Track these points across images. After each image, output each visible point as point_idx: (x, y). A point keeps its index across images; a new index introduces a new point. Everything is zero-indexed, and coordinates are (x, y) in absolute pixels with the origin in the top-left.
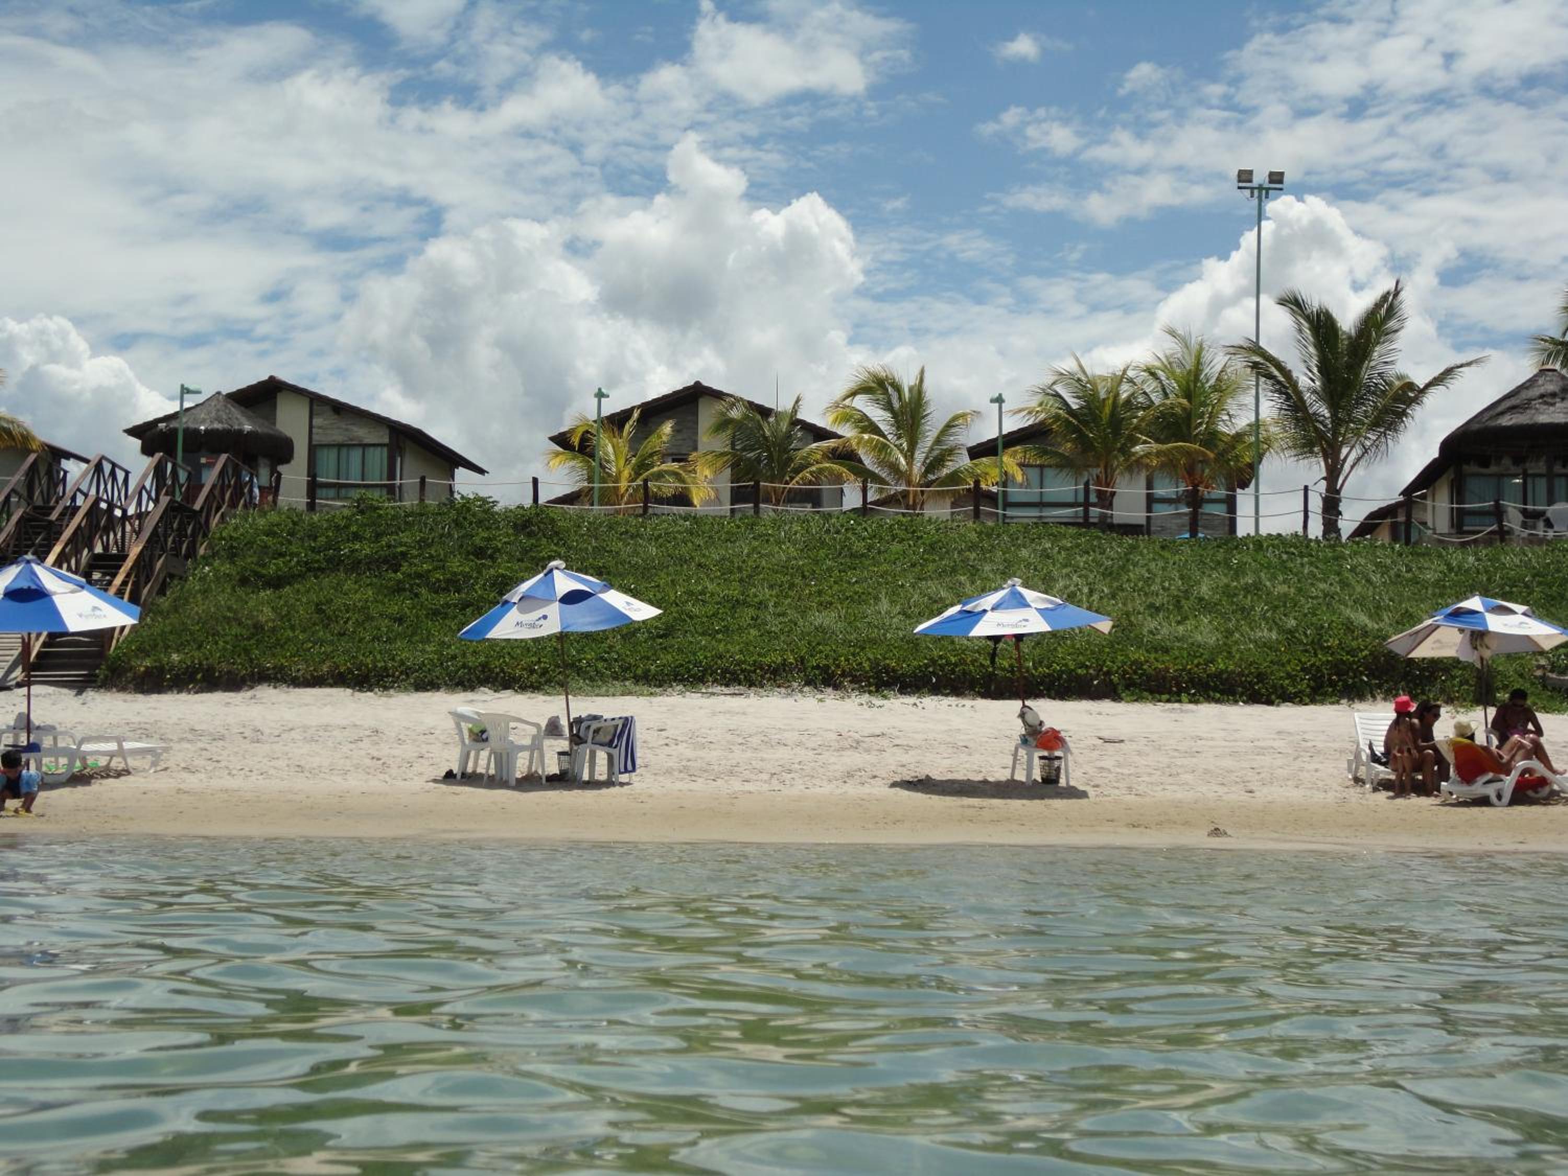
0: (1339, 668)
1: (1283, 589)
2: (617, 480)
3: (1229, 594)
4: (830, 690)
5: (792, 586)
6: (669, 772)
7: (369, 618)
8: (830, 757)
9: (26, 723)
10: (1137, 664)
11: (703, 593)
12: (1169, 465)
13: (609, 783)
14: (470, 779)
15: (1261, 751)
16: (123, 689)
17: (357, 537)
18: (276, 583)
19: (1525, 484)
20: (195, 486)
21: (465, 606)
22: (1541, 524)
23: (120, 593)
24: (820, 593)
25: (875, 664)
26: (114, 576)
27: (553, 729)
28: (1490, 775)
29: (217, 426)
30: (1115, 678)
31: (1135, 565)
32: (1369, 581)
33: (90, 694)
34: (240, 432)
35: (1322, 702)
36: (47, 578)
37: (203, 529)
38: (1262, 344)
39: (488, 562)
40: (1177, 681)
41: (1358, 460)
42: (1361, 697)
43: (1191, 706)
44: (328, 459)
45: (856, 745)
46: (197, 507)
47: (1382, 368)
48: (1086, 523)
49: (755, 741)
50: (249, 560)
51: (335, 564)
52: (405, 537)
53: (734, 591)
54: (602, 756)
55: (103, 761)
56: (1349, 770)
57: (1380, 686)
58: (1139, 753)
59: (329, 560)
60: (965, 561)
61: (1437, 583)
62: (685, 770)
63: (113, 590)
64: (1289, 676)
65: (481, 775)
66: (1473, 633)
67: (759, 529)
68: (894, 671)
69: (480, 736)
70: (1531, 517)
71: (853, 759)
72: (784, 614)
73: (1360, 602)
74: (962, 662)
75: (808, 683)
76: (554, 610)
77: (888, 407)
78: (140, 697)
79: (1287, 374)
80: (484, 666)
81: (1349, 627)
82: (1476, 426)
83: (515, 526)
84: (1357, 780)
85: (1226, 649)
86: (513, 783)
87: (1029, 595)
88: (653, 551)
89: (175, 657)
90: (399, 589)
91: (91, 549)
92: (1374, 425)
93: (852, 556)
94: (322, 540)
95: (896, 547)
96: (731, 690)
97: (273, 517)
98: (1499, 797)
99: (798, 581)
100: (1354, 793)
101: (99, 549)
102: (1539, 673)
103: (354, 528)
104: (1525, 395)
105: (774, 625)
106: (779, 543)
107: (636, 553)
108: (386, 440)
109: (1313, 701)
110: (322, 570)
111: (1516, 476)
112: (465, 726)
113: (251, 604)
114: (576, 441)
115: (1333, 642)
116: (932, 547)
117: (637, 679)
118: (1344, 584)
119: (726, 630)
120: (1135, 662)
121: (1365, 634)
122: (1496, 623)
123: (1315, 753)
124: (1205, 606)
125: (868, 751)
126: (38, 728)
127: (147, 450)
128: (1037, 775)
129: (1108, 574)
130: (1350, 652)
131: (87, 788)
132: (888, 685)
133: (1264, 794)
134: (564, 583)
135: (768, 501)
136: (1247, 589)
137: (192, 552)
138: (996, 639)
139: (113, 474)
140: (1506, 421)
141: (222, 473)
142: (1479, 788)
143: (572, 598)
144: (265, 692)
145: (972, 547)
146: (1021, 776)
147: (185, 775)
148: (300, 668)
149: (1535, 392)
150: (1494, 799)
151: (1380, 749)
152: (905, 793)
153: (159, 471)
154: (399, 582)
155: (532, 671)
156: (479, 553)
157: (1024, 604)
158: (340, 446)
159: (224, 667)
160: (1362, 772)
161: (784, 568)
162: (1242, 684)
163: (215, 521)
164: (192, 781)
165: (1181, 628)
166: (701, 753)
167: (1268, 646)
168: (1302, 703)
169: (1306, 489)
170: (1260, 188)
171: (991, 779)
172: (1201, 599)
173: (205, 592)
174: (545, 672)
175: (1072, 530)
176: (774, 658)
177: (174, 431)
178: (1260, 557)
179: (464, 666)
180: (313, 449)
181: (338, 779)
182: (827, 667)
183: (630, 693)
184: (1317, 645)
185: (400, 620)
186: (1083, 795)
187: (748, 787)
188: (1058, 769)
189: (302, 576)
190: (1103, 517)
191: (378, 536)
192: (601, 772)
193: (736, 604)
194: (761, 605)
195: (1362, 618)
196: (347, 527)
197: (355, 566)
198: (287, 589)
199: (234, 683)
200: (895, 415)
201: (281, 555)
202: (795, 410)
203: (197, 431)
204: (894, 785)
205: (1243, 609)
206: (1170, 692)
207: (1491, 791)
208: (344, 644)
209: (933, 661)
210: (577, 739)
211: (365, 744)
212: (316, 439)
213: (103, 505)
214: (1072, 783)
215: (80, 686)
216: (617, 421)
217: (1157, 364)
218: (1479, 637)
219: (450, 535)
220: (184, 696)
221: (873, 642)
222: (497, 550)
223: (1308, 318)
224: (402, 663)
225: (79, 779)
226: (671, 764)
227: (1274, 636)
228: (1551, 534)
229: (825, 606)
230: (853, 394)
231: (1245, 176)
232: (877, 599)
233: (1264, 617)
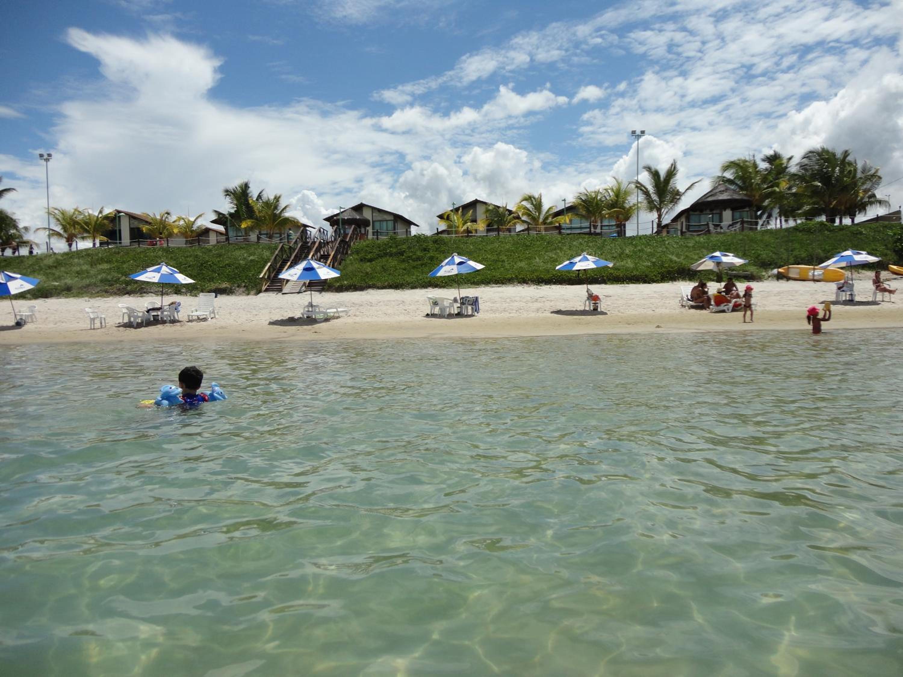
0: (669, 272)
1: (649, 250)
2: (458, 227)
3: (635, 252)
4: (525, 284)
5: (511, 255)
6: (487, 311)
7: (397, 269)
8: (530, 304)
9: (311, 305)
10: (611, 274)
11: (487, 258)
12: (611, 216)
13: (472, 316)
14: (433, 316)
15: (652, 298)
16: (332, 291)
17: (391, 247)
18: (370, 260)
19: (713, 217)
20: (346, 235)
21: (422, 265)
22: (719, 228)
23: (329, 266)
24: (519, 257)
25: (537, 277)
26: (327, 260)
27: (455, 300)
28: (725, 304)
29: (350, 217)
30: (605, 278)
31: (607, 245)
32: (673, 247)
33: (323, 293)
34: (356, 219)
35: (664, 282)
36: (315, 264)
37: (349, 246)
38: (639, 181)
39: (427, 252)
40: (623, 278)
41: (667, 212)
42: (675, 280)
43: (627, 285)
44: (377, 225)
45: (536, 300)
46: (347, 240)
47: (672, 186)
48: (590, 234)
49: (508, 300)
50: (362, 255)
51: (386, 254)
52: (404, 246)
53: (495, 257)
54: (470, 308)
55: (332, 314)
56: (680, 303)
57: (680, 277)
58: (616, 300)
59: (384, 254)
60: (558, 246)
61: (693, 247)
62: (492, 310)
63: (327, 265)
64: (655, 275)
65: (437, 314)
66: (717, 262)
67: (499, 240)
68: (543, 278)
69: (435, 303)
70: (716, 226)
71: (537, 305)
72: (510, 264)
73: (672, 254)
74: (562, 275)
75: (519, 283)
76: (455, 267)
77: (532, 204)
78: (337, 294)
79: (646, 189)
80: (430, 282)
81: (671, 261)
82: (700, 201)
83: (433, 242)
84: (683, 306)
85: (636, 268)
86: (446, 316)
87: (589, 257)
88: (472, 247)
89: (345, 282)
90: (404, 261)
91: (320, 253)
92: (671, 202)
93: (527, 246)
94: (382, 248)
95: (538, 243)
96: (498, 285)
97: (368, 242)
98: (728, 310)
99: (512, 254)
100: (683, 310)
101: (322, 253)
102: (725, 271)
103: (390, 244)
104: (715, 191)
105: (508, 267)
106: (506, 243)
107: (467, 248)
108: (393, 219)
109: (662, 282)
110: (382, 256)
111: (710, 214)
112: (431, 301)
113: (365, 267)
114: (445, 217)
115: (667, 265)
116: (548, 243)
117: (472, 284)
118: (667, 248)
119: (494, 269)
120: (610, 273)
121: (676, 262)
122: (725, 259)
123: (667, 298)
124: (628, 256)
125: (540, 302)
126: (315, 306)
127: (332, 225)
128: (592, 308)
129: (599, 248)
130: (672, 268)
131: (329, 323)
132: (542, 282)
133: (659, 311)
134: (457, 259)
135: (501, 231)
136: (639, 250)
137: (347, 253)
138: (579, 270)
139: (324, 232)
140: (710, 199)
141: (353, 231)
142: (722, 307)
143: (460, 263)
144: (371, 291)
145: (560, 242)
146: (587, 309)
147: (354, 318)
148: (379, 284)
149: (717, 190)
150: (727, 311)
151: (689, 297)
152: (556, 315)
153: (335, 231)
154: (404, 259)
155: (443, 282)
156: (425, 250)
157: (587, 260)
158: (380, 221)
159: (359, 284)
160: (684, 303)
161: (508, 250)
162: (641, 278)
163: (352, 244)
164: (358, 319)
165: (622, 263)
166: (494, 305)
167: (648, 267)
168: (659, 283)
169: (653, 221)
170: (638, 135)
171: (578, 310)
172: (627, 254)
173: (352, 264)
174: (446, 283)
175: (587, 236)
176: (509, 276)
177: (338, 220)
178: (641, 241)
179: (424, 282)
180: (373, 222)
181: (397, 317)
182: (524, 278)
183: (470, 288)
184: (662, 266)
185: (405, 269)
186: (606, 314)
187: (511, 315)
188: (597, 306)
189: (377, 258)
190: (595, 232)
191: (397, 246)
192: (470, 312)
193: (496, 261)
194: (503, 261)
195: (674, 258)
196: (388, 244)
197: (391, 255)
198: (374, 262)
199: (361, 289)
200: (534, 205)
201: (371, 252)
202: (506, 206)
203: (344, 219)
204: (552, 312)
205: (639, 257)
206: (620, 281)
207: (725, 308)
208: (391, 277)
209: (554, 275)
210: (462, 303)
211: (401, 306)
212: (374, 219)
213: (322, 241)
214: (602, 310)
215: (320, 291)
216: (457, 210)
217: (608, 188)
218: (719, 264)
219: (416, 245)
220: (349, 293)
221: (536, 270)
222: (429, 249)
223: (652, 172)
224: (407, 282)
225: (327, 320)
226: (487, 308)
227: (649, 264)
228: (722, 231)
229: (521, 261)
230: (522, 201)
231: (634, 132)
232: (535, 258)
233: (646, 259)
